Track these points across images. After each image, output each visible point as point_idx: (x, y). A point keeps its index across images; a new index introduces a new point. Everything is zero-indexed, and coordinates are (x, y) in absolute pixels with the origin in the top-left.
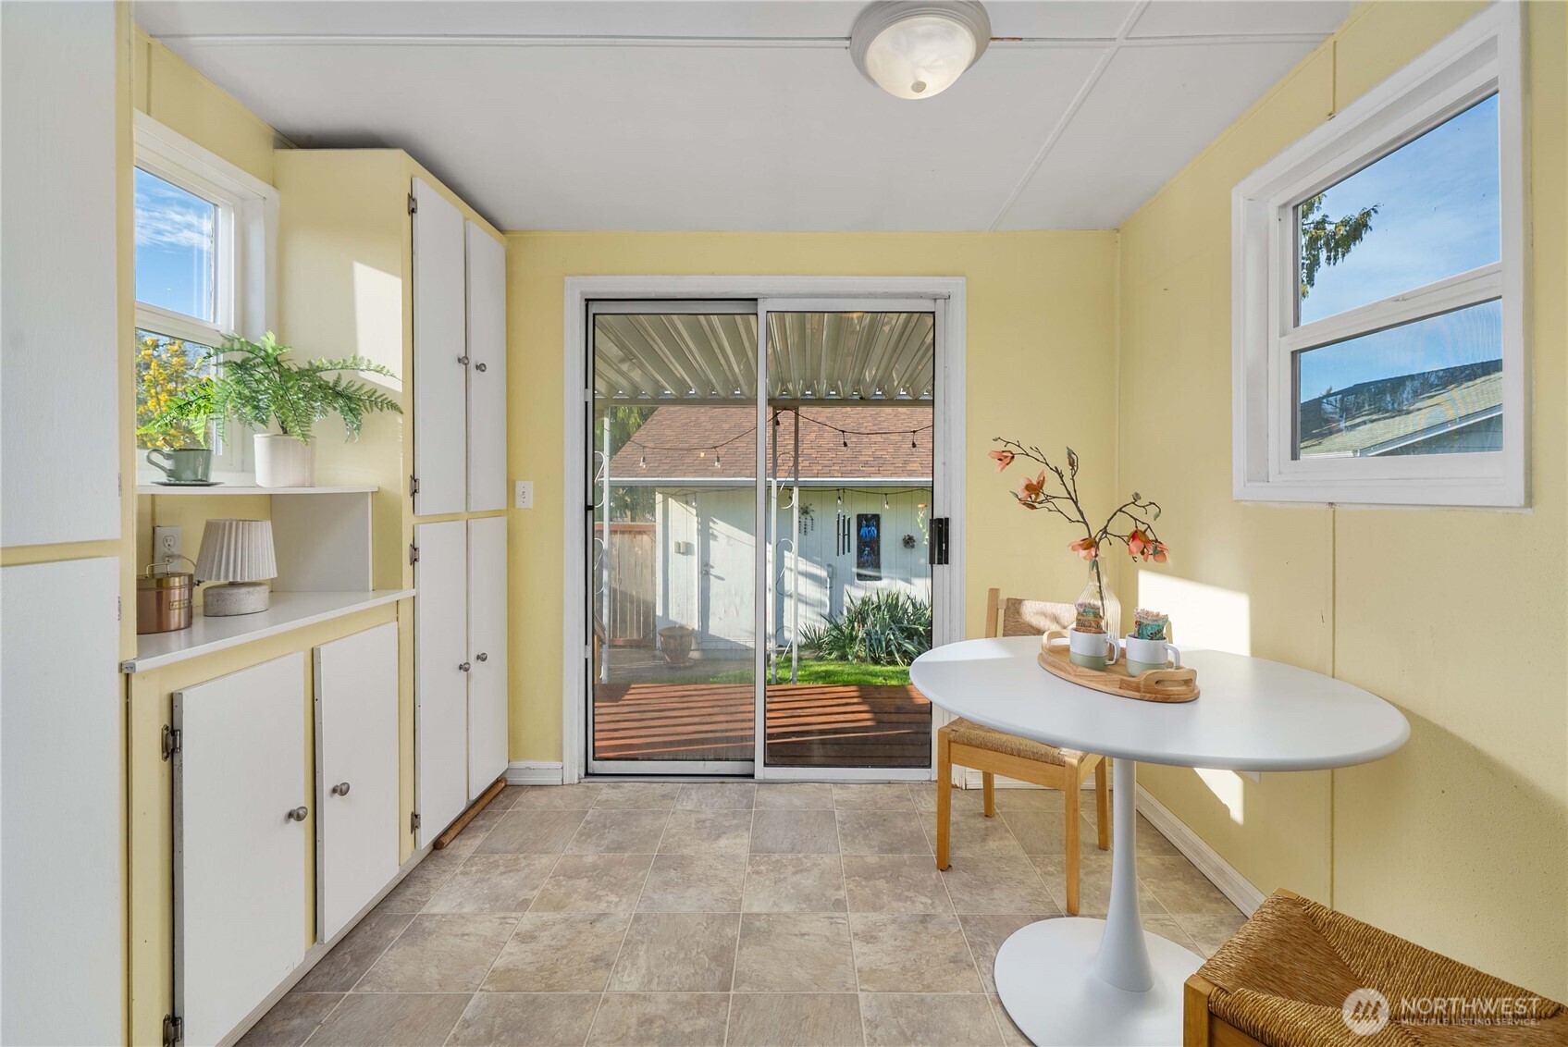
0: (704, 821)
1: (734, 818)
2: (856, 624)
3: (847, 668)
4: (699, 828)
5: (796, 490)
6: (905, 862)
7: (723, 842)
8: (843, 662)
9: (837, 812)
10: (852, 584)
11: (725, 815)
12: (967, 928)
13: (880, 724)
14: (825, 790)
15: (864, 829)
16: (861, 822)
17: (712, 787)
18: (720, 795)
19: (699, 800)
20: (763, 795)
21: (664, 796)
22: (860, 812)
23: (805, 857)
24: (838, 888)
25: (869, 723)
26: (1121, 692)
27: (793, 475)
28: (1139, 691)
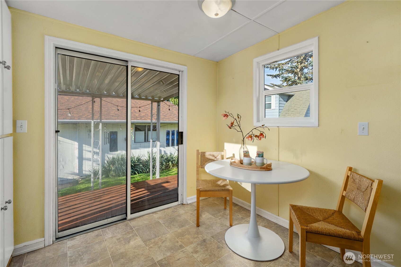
0: (120, 239)
1: (130, 234)
2: (111, 166)
3: (111, 180)
4: (120, 242)
5: (101, 124)
6: (188, 228)
7: (132, 243)
8: (108, 178)
9: (160, 221)
10: (108, 153)
11: (126, 234)
12: (215, 238)
13: (152, 193)
14: (151, 216)
15: (171, 223)
16: (169, 221)
17: (114, 227)
18: (118, 228)
19: (111, 232)
20: (133, 223)
21: (97, 236)
22: (166, 219)
23: (161, 237)
24: (178, 242)
25: (148, 193)
26: (261, 170)
27: (100, 119)
28: (264, 169)
